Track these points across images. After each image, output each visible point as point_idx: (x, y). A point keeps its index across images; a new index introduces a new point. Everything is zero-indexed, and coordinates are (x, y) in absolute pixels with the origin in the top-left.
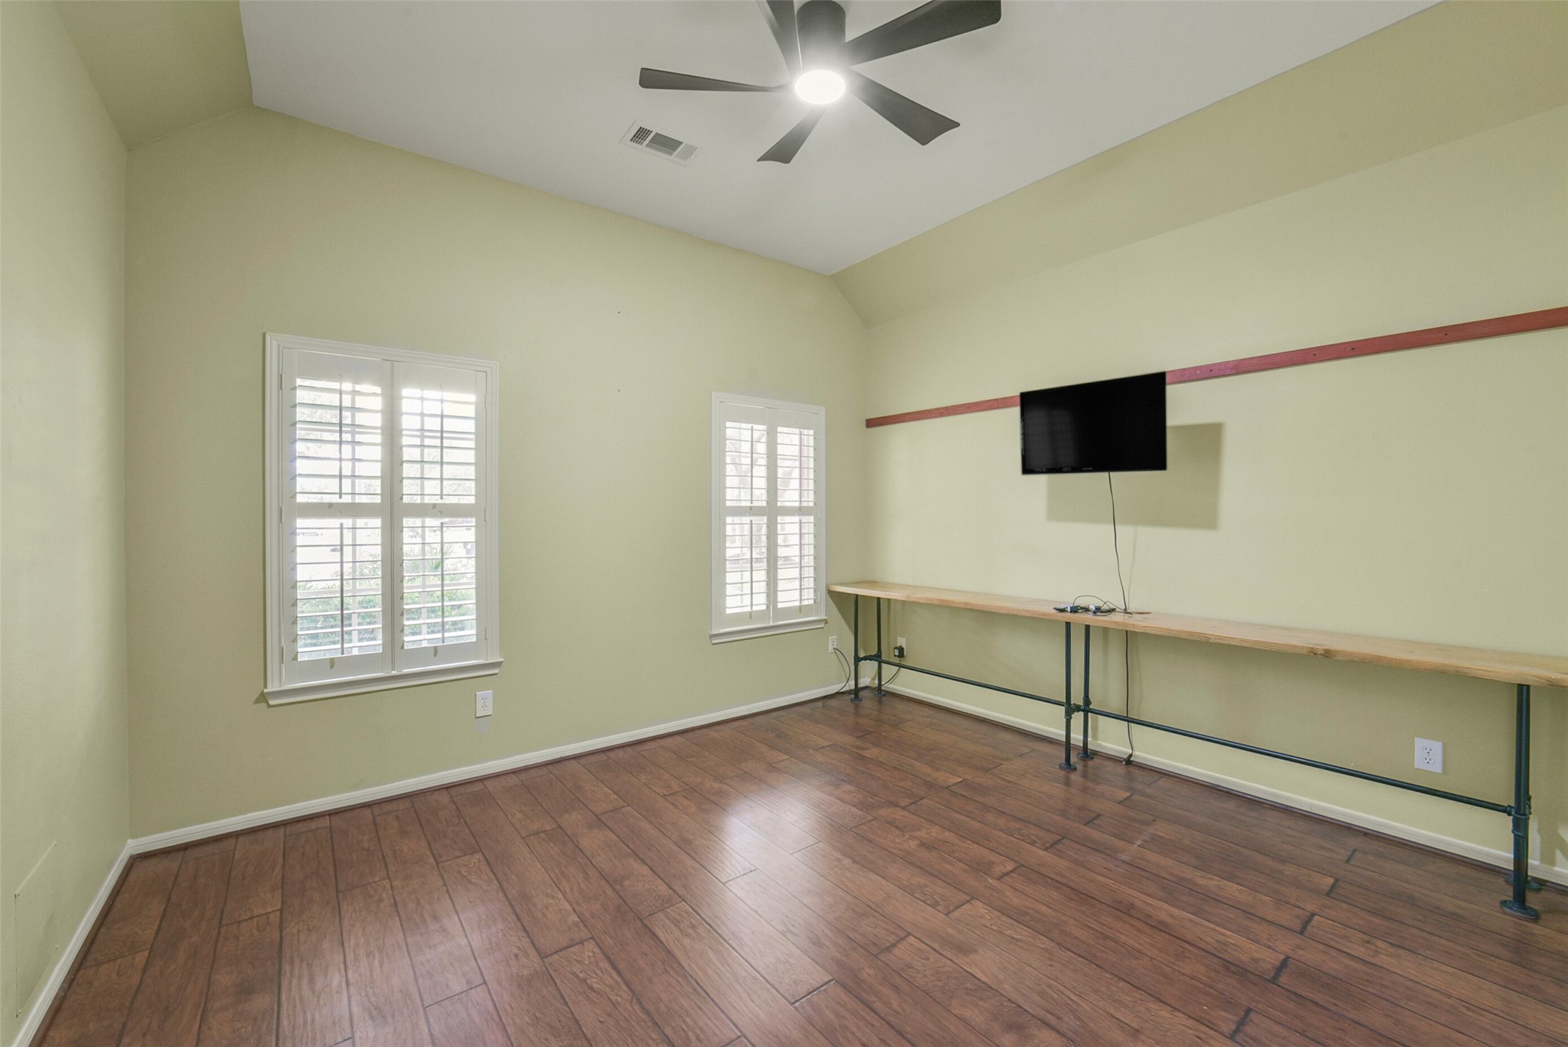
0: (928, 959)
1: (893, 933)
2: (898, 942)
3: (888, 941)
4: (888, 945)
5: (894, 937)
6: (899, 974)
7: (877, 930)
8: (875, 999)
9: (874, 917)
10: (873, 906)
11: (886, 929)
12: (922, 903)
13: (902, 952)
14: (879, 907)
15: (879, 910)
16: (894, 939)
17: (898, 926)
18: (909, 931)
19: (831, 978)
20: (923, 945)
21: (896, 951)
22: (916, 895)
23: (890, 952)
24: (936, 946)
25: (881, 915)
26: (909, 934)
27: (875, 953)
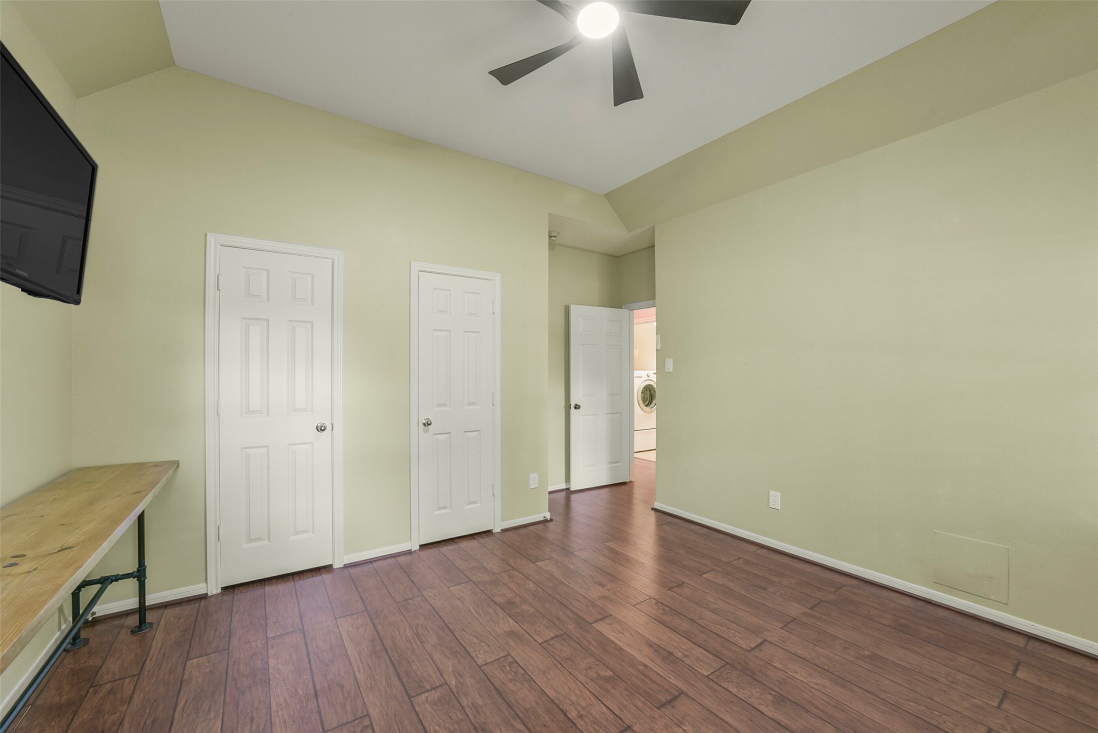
0: (535, 631)
1: (550, 645)
2: (550, 640)
3: (555, 641)
4: (556, 639)
5: (551, 643)
6: (554, 624)
7: (560, 648)
8: (571, 616)
9: (560, 657)
10: (559, 666)
11: (555, 648)
12: (521, 665)
13: (549, 634)
14: (554, 664)
15: (556, 662)
16: (551, 642)
17: (546, 650)
18: (540, 646)
19: (592, 625)
20: (534, 637)
21: (552, 635)
22: (523, 672)
23: (556, 635)
24: (527, 636)
25: (555, 658)
26: (540, 644)
27: (565, 635)
